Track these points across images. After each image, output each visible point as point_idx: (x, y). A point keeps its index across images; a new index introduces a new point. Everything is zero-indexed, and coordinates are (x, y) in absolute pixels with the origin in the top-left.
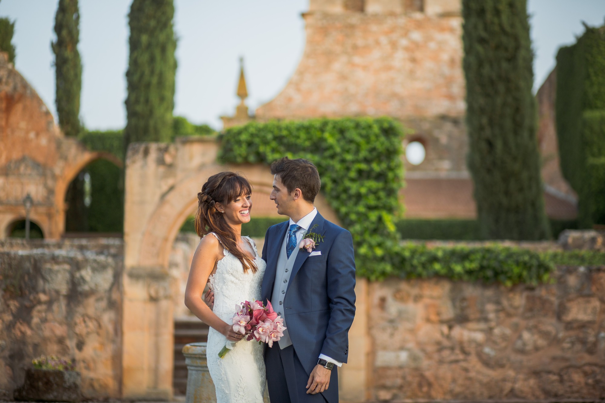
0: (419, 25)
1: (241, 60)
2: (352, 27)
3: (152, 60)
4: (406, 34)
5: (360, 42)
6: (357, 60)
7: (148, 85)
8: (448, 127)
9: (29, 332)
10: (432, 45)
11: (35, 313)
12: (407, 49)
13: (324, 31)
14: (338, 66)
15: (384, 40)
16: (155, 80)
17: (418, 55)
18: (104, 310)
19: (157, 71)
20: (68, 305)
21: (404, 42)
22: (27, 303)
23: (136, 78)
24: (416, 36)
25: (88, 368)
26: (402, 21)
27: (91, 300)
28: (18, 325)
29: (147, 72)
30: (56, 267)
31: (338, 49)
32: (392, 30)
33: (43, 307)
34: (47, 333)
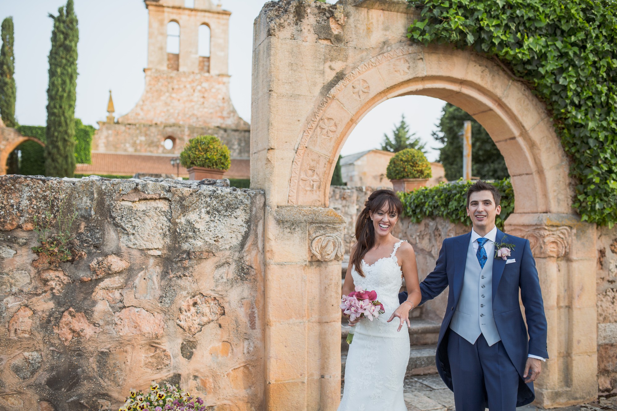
0: (207, 80)
1: (110, 92)
2: (171, 78)
3: (64, 82)
4: (200, 84)
5: (176, 87)
6: (174, 95)
7: (61, 97)
8: (222, 132)
9: (89, 331)
10: (213, 90)
11: (99, 293)
12: (200, 91)
13: (157, 79)
14: (163, 98)
15: (188, 86)
16: (65, 95)
17: (206, 95)
18: (232, 283)
19: (67, 89)
20: (165, 274)
21: (199, 88)
22: (85, 276)
23: (54, 93)
24: (205, 85)
25: (203, 387)
26: (198, 77)
27: (208, 266)
28: (67, 318)
29: (60, 89)
30: (141, 206)
31: (164, 89)
32: (193, 81)
33: (117, 281)
34: (126, 331)
